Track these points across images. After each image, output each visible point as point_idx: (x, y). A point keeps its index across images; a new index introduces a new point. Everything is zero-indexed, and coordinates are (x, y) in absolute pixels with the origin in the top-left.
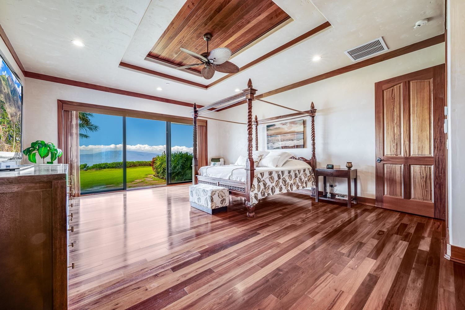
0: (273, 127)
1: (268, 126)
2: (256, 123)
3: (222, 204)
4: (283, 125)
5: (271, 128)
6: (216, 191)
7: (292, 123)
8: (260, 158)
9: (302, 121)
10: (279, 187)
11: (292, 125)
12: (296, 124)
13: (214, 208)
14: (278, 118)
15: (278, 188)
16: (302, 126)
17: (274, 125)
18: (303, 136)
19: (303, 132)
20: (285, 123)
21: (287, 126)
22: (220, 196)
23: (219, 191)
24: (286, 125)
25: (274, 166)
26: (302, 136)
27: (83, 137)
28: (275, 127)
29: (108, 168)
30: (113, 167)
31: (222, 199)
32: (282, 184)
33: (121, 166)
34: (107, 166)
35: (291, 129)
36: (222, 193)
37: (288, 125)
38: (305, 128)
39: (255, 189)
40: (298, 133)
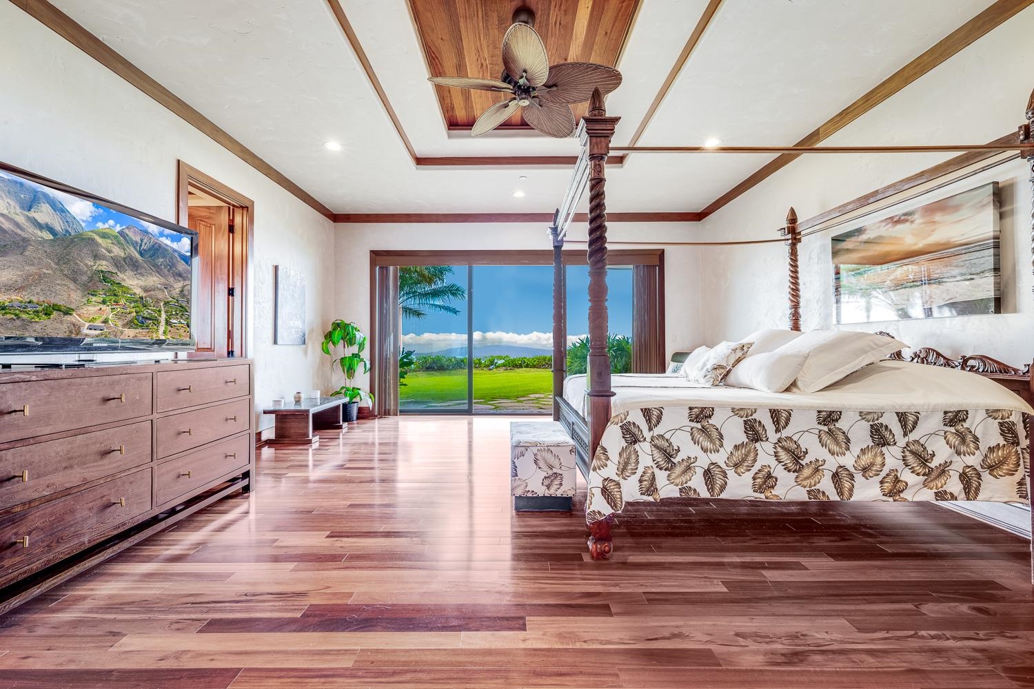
0: (854, 239)
1: (836, 240)
2: (790, 236)
3: (548, 487)
4: (899, 222)
5: (848, 244)
6: (526, 448)
7: (933, 209)
8: (739, 354)
9: (990, 189)
10: (754, 470)
11: (938, 217)
12: (957, 208)
13: (519, 492)
14: (864, 201)
15: (750, 474)
16: (990, 213)
17: (859, 231)
18: (992, 259)
19: (996, 238)
20: (905, 214)
21: (914, 226)
22: (541, 464)
23: (537, 448)
24: (907, 220)
25: (769, 388)
26: (988, 258)
27: (411, 315)
28: (864, 237)
29: (527, 366)
30: (534, 366)
31: (550, 472)
32: (772, 462)
33: (547, 364)
34: (525, 362)
35: (930, 235)
36: (548, 456)
37: (918, 219)
38: (1007, 221)
39: (609, 463)
40: (969, 247)
